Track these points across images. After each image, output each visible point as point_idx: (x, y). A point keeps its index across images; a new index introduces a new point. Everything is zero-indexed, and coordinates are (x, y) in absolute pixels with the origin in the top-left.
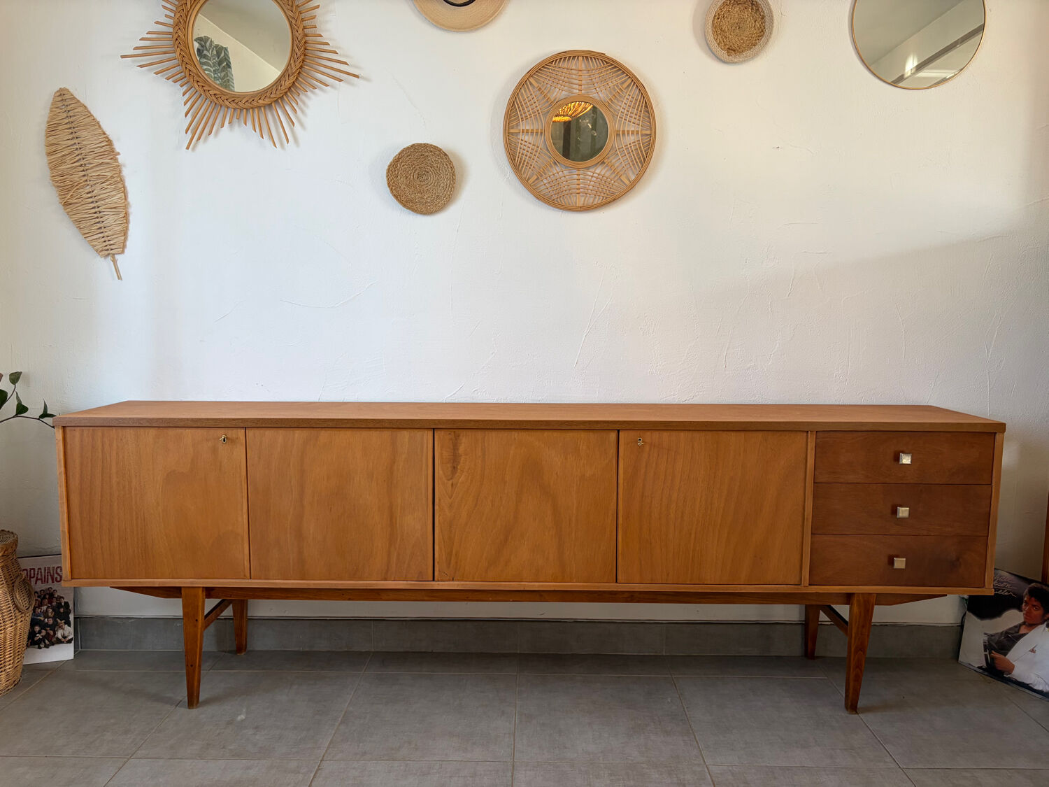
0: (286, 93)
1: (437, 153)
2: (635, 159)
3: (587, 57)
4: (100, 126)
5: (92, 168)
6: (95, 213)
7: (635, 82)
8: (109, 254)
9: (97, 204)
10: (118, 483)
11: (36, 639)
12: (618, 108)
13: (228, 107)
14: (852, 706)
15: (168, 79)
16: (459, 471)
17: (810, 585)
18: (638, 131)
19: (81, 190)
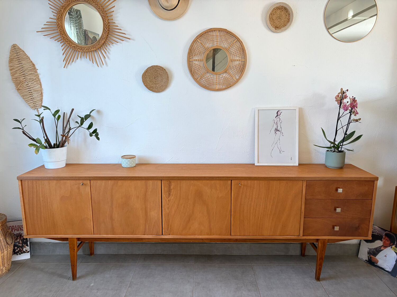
0: (102, 46)
1: (162, 69)
2: (239, 71)
3: (220, 31)
4: (29, 59)
5: (27, 75)
6: (30, 93)
7: (238, 40)
8: (35, 109)
9: (30, 89)
10: (43, 200)
11: (16, 251)
12: (232, 50)
13: (79, 52)
14: (318, 279)
15: (55, 40)
16: (171, 195)
17: (303, 236)
18: (240, 60)
19: (24, 84)
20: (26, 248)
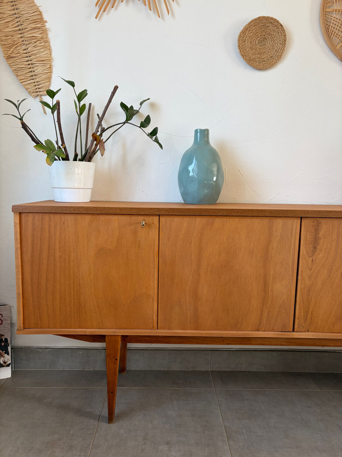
4: (33, 0)
5: (27, 31)
6: (29, 64)
8: (38, 95)
9: (31, 58)
10: (60, 257)
16: (318, 250)
19: (19, 48)
20: (4, 357)
